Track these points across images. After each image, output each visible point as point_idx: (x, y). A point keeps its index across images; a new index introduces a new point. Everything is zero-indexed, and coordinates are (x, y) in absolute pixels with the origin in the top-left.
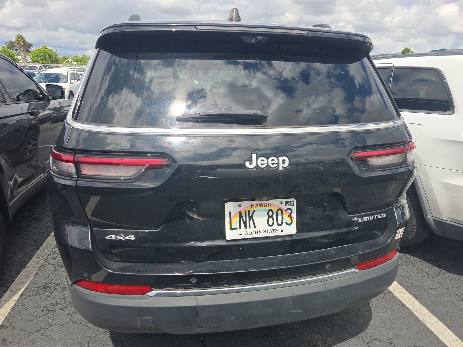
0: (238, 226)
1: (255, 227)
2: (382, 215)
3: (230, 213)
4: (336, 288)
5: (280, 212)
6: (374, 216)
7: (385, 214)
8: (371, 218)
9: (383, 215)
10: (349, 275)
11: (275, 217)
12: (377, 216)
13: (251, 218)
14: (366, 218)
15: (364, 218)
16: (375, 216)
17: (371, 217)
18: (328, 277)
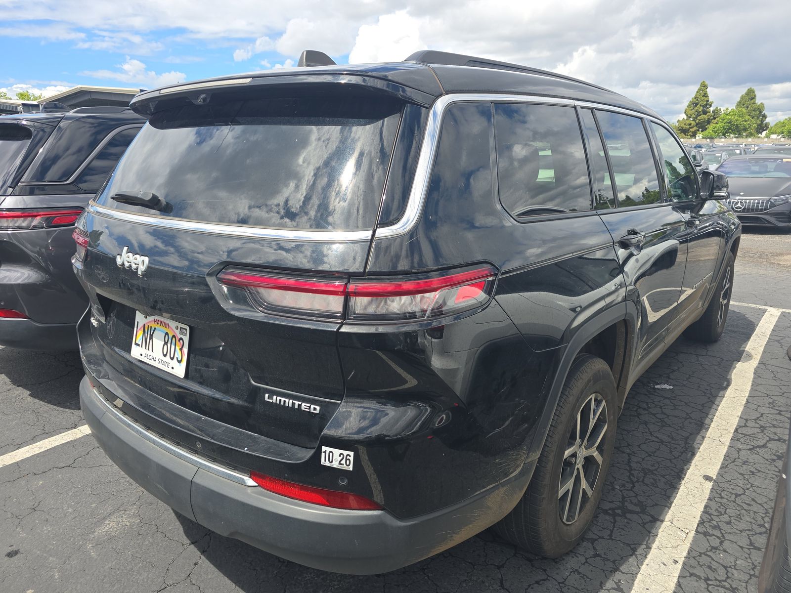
0: (140, 343)
1: (152, 351)
2: (312, 407)
3: (138, 322)
4: (203, 487)
5: (174, 339)
6: (294, 401)
7: (318, 408)
8: (289, 402)
9: (316, 409)
10: (234, 480)
11: (169, 345)
12: (300, 403)
13: (151, 337)
14: (279, 398)
15: (275, 397)
16: (297, 403)
17: (287, 401)
18: (205, 465)
